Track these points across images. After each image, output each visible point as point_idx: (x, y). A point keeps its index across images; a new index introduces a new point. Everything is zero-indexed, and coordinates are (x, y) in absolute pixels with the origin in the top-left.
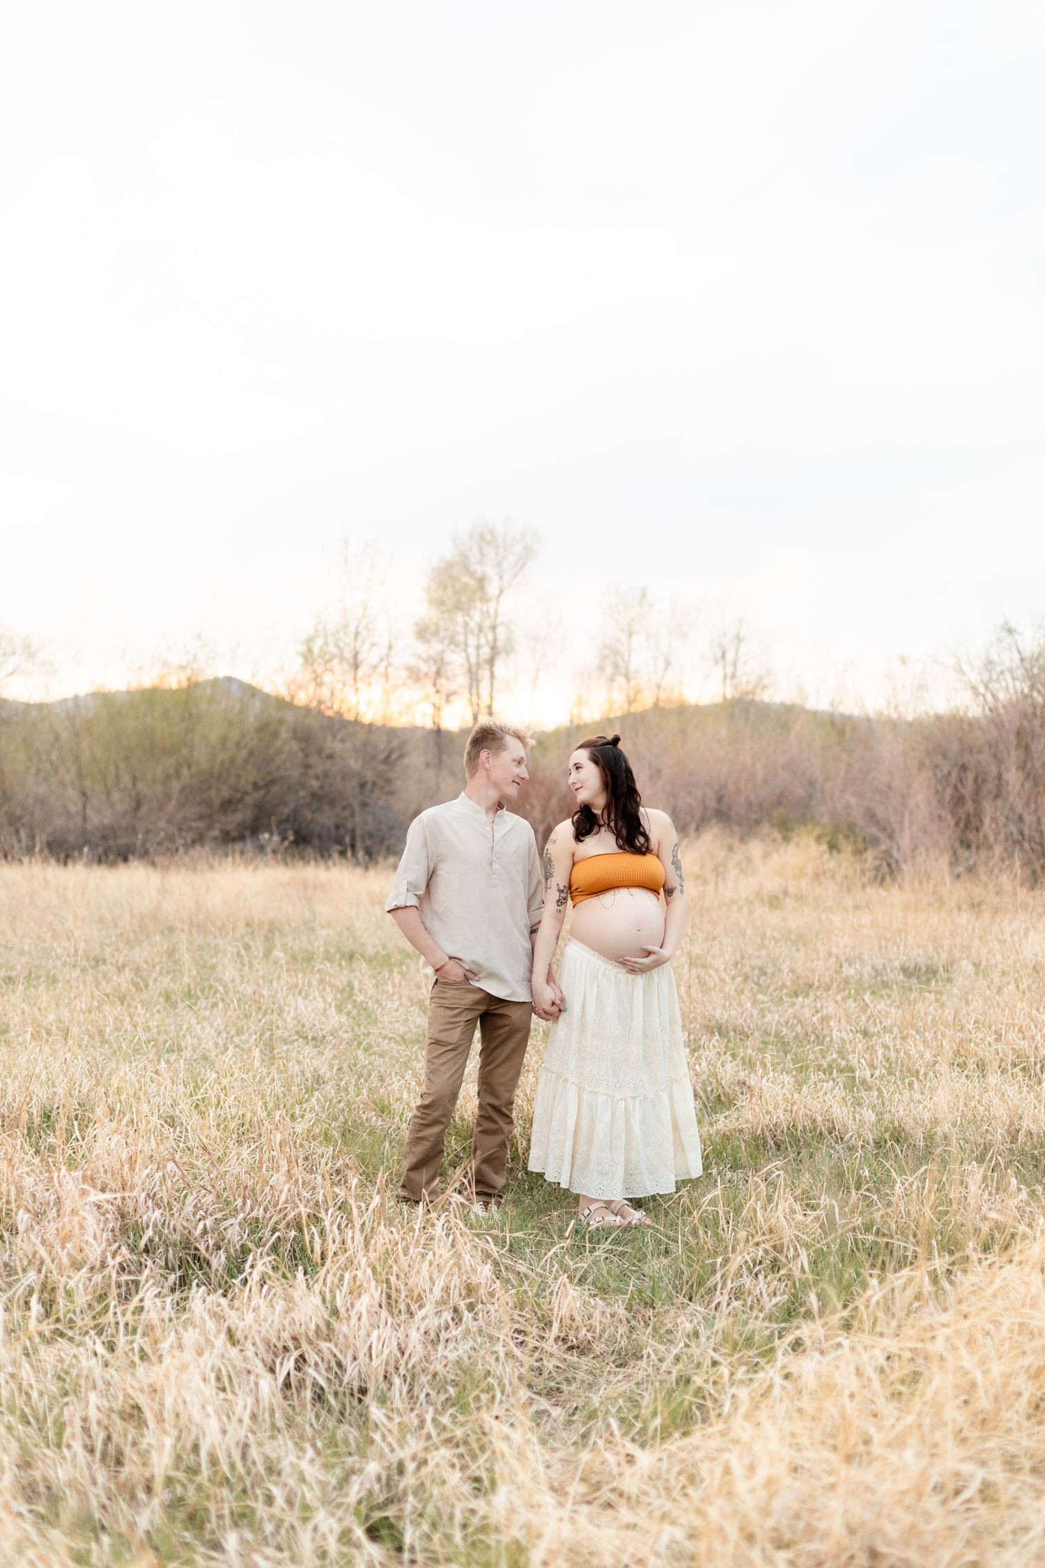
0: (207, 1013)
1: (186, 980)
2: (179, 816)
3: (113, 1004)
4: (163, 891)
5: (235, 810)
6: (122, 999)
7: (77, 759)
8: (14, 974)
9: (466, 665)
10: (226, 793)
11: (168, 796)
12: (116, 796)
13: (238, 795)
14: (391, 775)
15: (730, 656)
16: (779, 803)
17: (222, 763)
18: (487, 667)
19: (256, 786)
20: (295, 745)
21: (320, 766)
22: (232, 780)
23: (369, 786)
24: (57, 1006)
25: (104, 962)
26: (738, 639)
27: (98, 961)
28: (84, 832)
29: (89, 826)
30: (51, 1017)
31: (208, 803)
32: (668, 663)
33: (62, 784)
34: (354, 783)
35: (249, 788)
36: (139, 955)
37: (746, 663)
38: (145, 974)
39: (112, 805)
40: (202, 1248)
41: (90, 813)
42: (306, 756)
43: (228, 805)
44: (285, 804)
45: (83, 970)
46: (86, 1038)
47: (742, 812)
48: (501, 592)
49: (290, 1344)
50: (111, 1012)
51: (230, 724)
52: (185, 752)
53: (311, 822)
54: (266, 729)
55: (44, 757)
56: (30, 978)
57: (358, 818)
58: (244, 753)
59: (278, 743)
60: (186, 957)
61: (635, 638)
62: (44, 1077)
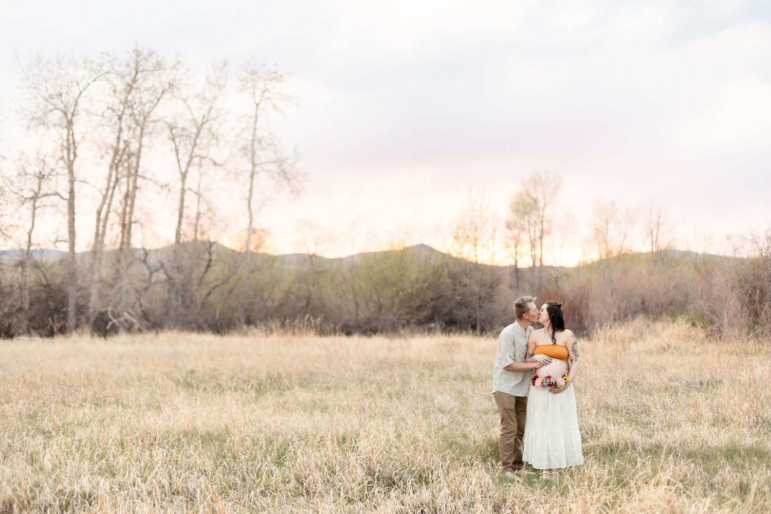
0: (404, 401)
1: (397, 388)
2: (398, 313)
3: (368, 398)
4: (390, 349)
5: (423, 310)
6: (372, 396)
7: (353, 288)
8: (329, 385)
9: (530, 240)
10: (419, 303)
11: (393, 304)
12: (371, 304)
13: (425, 303)
14: (493, 293)
15: (655, 233)
16: (671, 304)
17: (417, 289)
18: (539, 240)
19: (432, 299)
20: (448, 280)
21: (460, 290)
22: (422, 296)
23: (483, 299)
24: (347, 399)
25: (365, 380)
26: (658, 224)
27: (363, 380)
28: (357, 321)
29: (359, 318)
30: (345, 403)
31: (410, 307)
32: (625, 236)
33: (347, 300)
34: (476, 297)
35: (429, 300)
36: (380, 377)
37: (662, 235)
38: (381, 386)
39: (369, 309)
40: (396, 479)
41: (359, 312)
42: (455, 285)
43: (419, 308)
44: (445, 307)
45: (357, 384)
46: (358, 411)
47: (653, 309)
48: (545, 206)
49: (420, 506)
50: (367, 401)
51: (420, 272)
52: (400, 284)
53: (457, 315)
54: (437, 273)
55: (339, 288)
56: (336, 387)
57: (478, 313)
58: (427, 284)
59: (442, 280)
60: (397, 379)
61: (609, 225)
62: (342, 424)
